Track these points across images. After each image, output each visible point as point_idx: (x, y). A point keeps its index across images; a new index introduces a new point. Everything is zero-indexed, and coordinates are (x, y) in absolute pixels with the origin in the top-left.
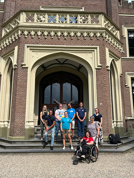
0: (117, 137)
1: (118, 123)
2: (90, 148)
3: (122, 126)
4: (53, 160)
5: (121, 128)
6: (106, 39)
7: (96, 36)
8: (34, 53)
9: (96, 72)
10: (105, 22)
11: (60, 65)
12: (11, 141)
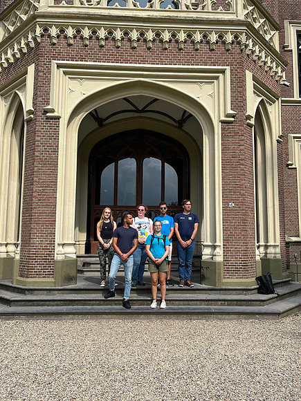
0: (267, 281)
3: (279, 256)
9: (223, 129)
10: (245, 7)
12: (23, 287)
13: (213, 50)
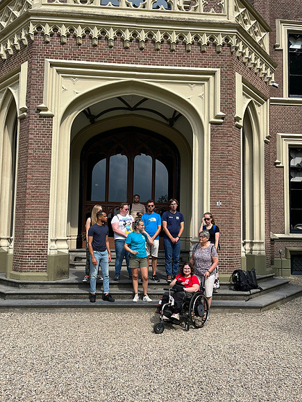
0: (251, 276)
1: (255, 247)
2: (190, 299)
3: (263, 253)
4: (111, 323)
5: (260, 257)
6: (237, 52)
7: (215, 45)
8: (68, 81)
9: (212, 130)
10: (236, 9)
11: (129, 112)
12: (17, 281)
13: (204, 52)
